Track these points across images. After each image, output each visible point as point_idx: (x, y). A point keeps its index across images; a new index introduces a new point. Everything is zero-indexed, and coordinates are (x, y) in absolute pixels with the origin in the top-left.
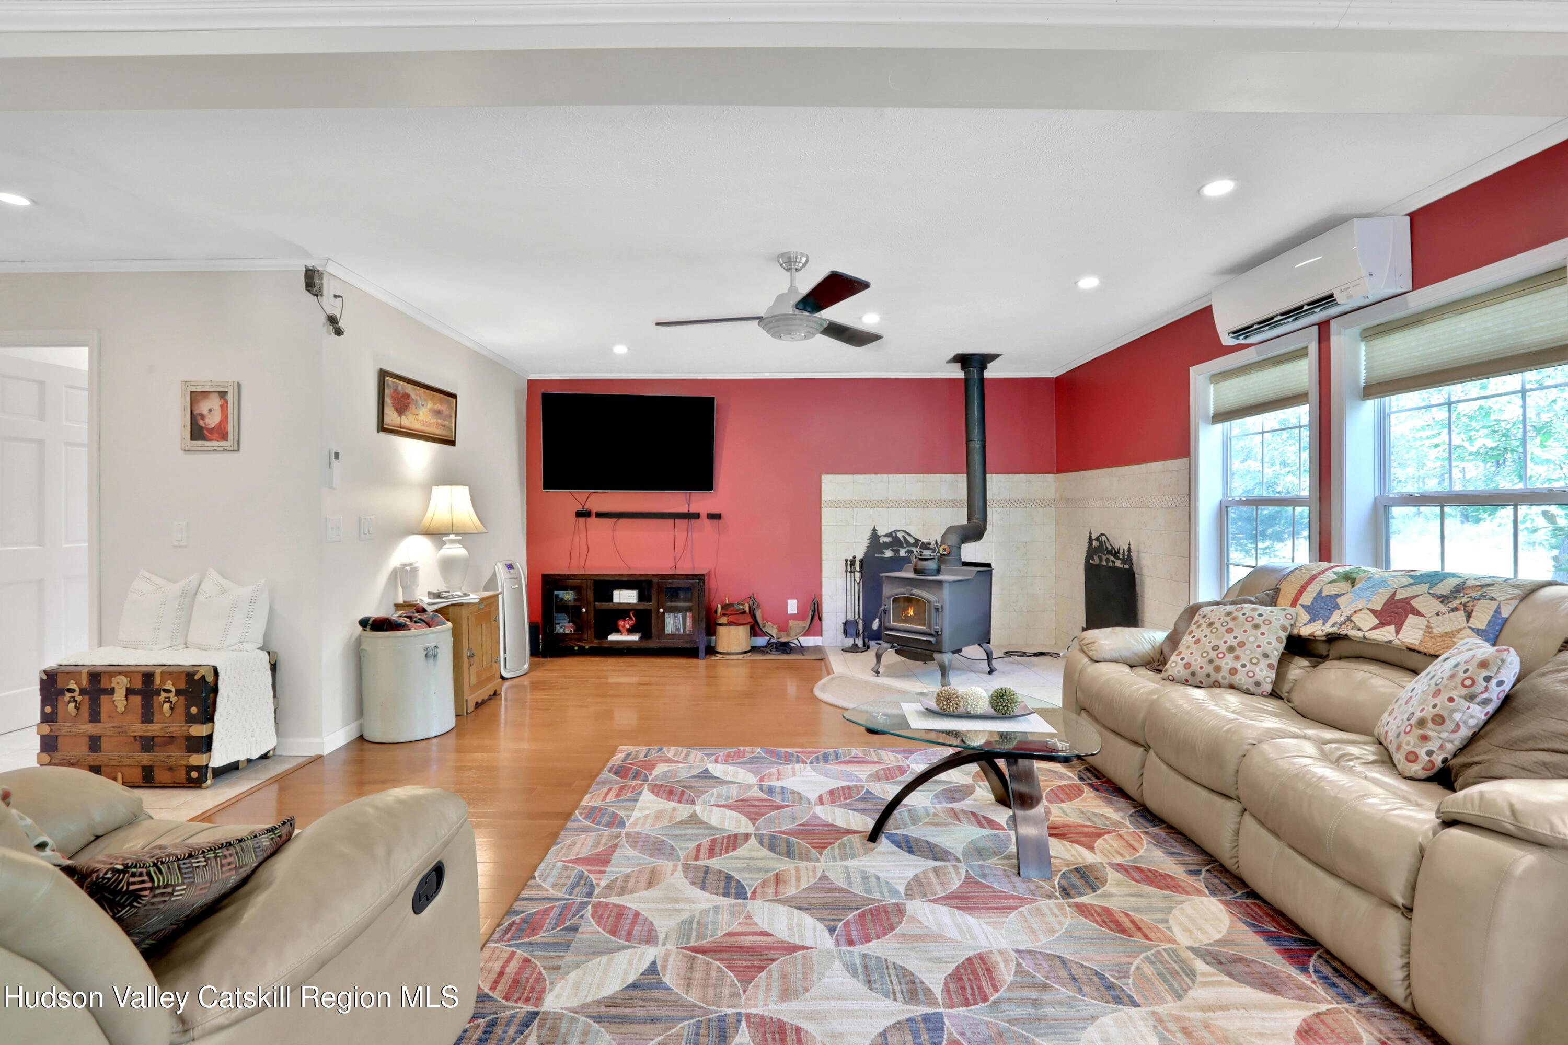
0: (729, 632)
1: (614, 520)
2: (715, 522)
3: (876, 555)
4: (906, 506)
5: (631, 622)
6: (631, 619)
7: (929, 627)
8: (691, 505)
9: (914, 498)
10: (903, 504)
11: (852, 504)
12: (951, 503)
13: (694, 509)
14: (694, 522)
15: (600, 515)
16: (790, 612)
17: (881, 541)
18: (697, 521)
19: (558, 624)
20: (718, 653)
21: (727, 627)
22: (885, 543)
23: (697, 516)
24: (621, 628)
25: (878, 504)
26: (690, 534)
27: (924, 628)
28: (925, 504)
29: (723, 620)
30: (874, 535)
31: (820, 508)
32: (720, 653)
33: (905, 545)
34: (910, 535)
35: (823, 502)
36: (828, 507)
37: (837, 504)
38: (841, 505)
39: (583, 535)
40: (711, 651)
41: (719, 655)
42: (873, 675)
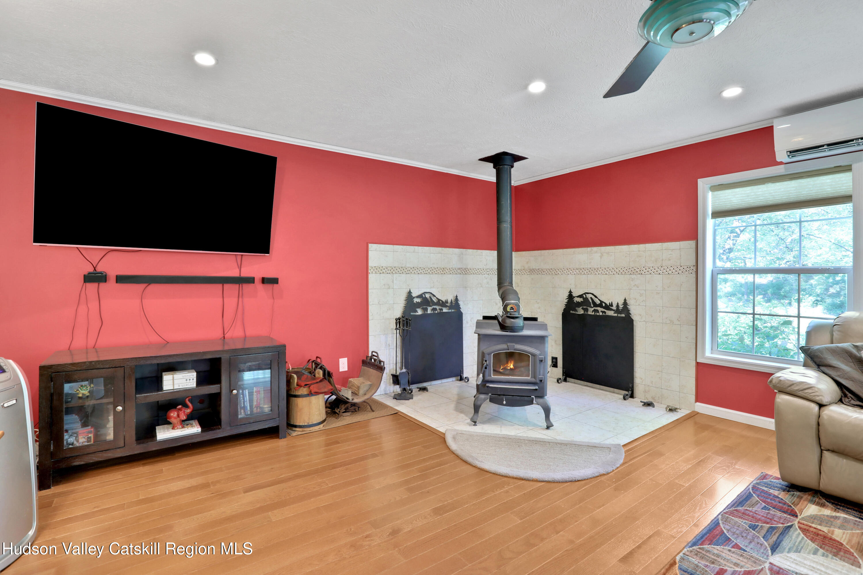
0: (310, 402)
1: (142, 286)
2: (269, 286)
3: (412, 314)
4: (431, 273)
5: (188, 411)
6: (187, 406)
7: (534, 377)
8: (242, 269)
9: (436, 266)
10: (429, 271)
11: (392, 270)
12: (459, 271)
13: (246, 273)
14: (247, 288)
15: (121, 279)
16: (341, 370)
17: (415, 302)
18: (251, 286)
19: (67, 431)
20: (296, 426)
21: (308, 398)
22: (418, 303)
23: (250, 280)
24: (172, 420)
25: (411, 271)
26: (240, 299)
27: (529, 378)
28: (443, 271)
29: (304, 391)
30: (409, 297)
31: (367, 273)
32: (300, 427)
33: (431, 305)
34: (434, 296)
35: (370, 268)
36: (374, 272)
37: (381, 270)
38: (384, 271)
39: (94, 305)
40: (291, 426)
41: (297, 429)
42: (470, 425)
